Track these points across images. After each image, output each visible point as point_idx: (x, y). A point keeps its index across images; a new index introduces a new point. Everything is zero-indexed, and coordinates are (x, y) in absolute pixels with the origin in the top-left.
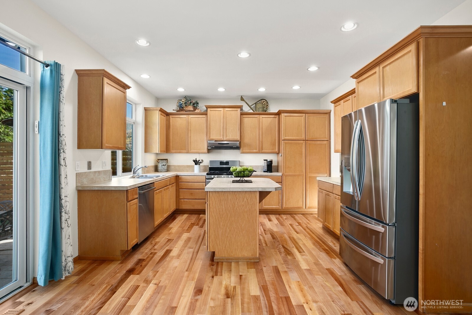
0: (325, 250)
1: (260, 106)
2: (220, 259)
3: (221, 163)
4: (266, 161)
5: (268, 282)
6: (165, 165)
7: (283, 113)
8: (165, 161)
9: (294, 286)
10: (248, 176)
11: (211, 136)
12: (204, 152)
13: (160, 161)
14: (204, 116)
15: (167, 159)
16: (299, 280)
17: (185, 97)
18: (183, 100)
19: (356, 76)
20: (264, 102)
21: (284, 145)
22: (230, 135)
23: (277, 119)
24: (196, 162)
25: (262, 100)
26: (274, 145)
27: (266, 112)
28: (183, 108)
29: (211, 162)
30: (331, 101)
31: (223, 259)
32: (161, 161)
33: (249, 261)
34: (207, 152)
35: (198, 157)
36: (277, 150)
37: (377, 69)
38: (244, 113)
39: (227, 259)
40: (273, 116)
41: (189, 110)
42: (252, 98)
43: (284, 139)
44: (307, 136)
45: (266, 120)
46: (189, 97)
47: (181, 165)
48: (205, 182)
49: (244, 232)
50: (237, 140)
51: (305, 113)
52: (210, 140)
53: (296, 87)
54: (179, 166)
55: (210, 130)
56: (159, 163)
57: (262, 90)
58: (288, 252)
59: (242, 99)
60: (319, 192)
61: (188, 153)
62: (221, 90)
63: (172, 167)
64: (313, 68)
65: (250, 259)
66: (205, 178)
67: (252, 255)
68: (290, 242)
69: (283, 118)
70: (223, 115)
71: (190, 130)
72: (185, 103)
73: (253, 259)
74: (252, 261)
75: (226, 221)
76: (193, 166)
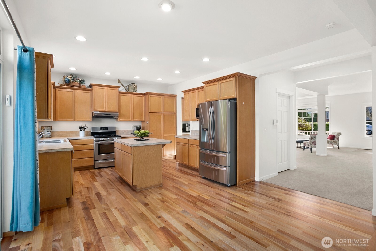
0: (190, 175)
1: (132, 88)
2: (140, 189)
3: (102, 129)
4: (135, 127)
5: (176, 192)
6: (50, 132)
7: (150, 94)
8: (50, 128)
9: (189, 191)
10: (147, 136)
11: (95, 108)
12: (89, 120)
13: (45, 128)
14: (89, 92)
15: (51, 127)
16: (189, 188)
17: (72, 74)
18: (70, 77)
19: (205, 83)
20: (134, 85)
21: (150, 115)
22: (111, 107)
23: (144, 98)
24: (81, 128)
25: (133, 83)
26: (142, 115)
27: (136, 92)
28: (69, 83)
29: (93, 128)
30: (182, 91)
31: (142, 188)
32: (47, 128)
33: (157, 186)
34: (91, 120)
35: (83, 124)
36: (143, 119)
37: (217, 83)
38: (121, 92)
39: (144, 188)
40: (141, 96)
41: (75, 86)
42: (127, 82)
43: (150, 112)
44: (164, 110)
45: (136, 98)
46: (74, 74)
47: (64, 131)
48: (93, 143)
49: (154, 170)
50: (116, 111)
51: (163, 96)
52: (95, 111)
53: (160, 79)
54: (62, 132)
55: (95, 103)
56: (44, 130)
57: (137, 77)
58: (173, 180)
59: (119, 81)
60: (177, 144)
61: (74, 121)
62: (108, 74)
63: (56, 133)
64: (177, 72)
65: (158, 185)
66: (93, 141)
67: (159, 183)
68: (169, 175)
69: (150, 98)
70: (105, 92)
71: (77, 102)
72: (72, 79)
73: (159, 185)
74: (159, 186)
75: (143, 164)
76: (79, 132)
